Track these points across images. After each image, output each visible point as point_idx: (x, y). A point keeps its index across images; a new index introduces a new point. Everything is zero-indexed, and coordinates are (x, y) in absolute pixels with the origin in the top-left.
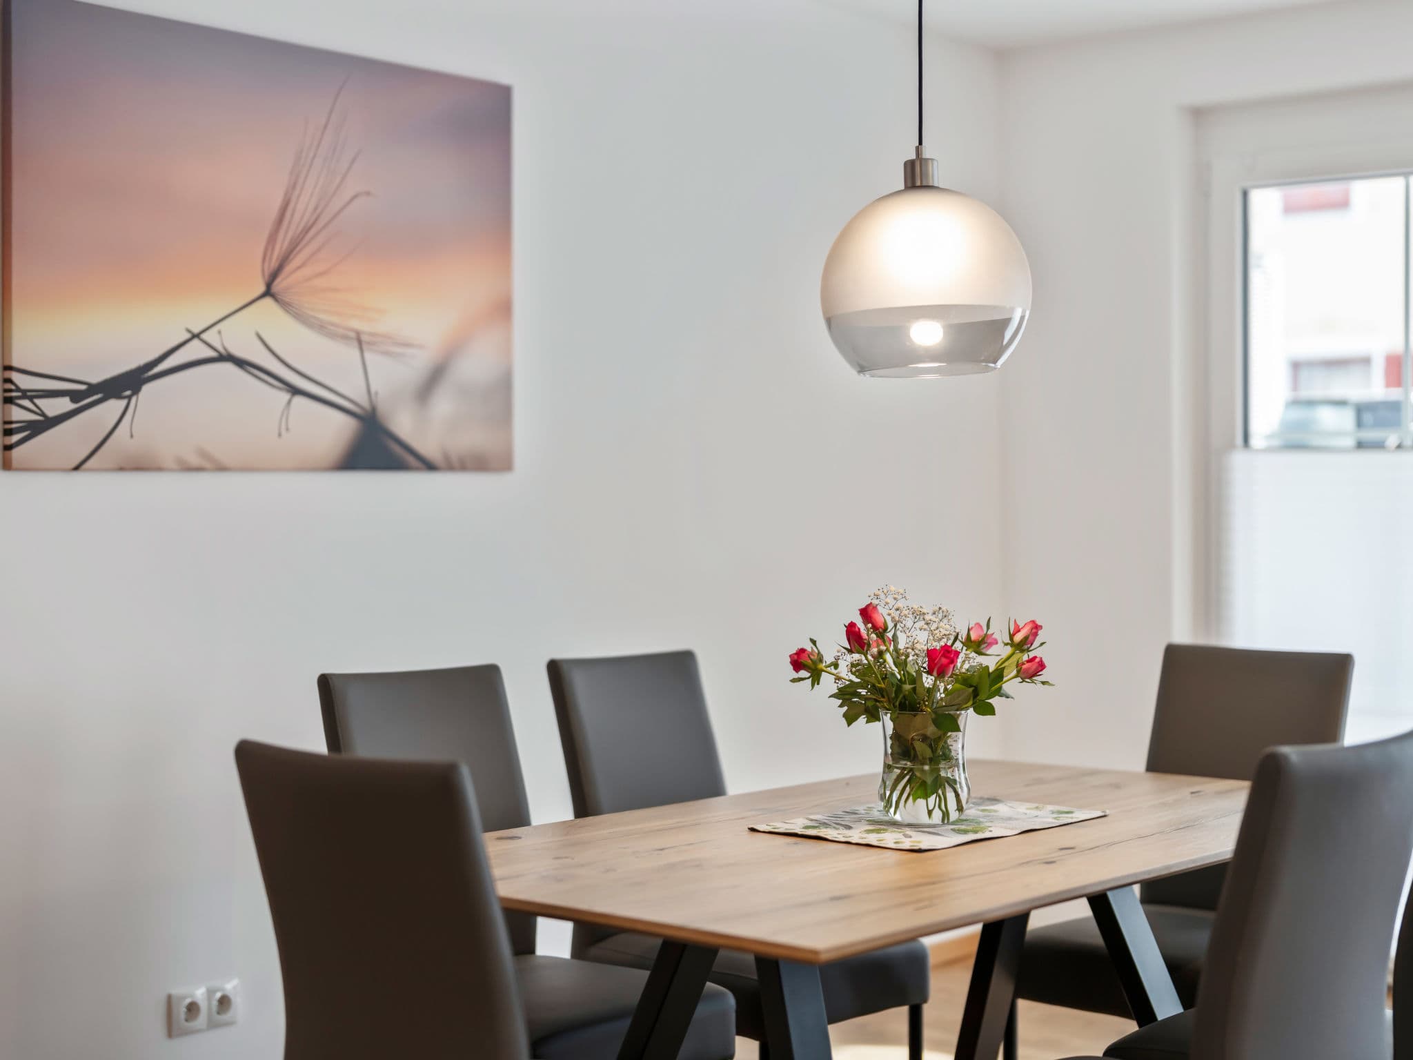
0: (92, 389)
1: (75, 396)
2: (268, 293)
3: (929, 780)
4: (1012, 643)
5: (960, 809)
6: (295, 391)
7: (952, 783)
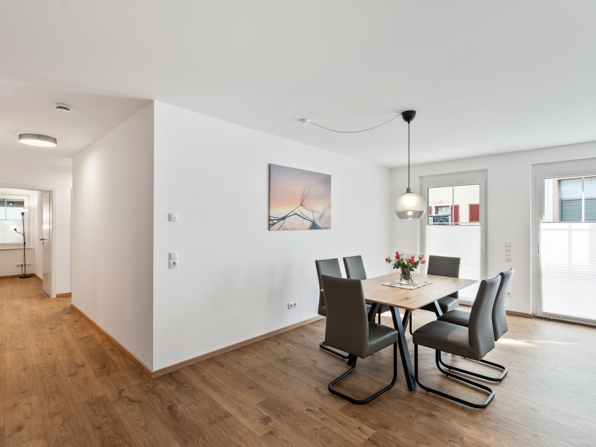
0: (280, 219)
1: (278, 220)
2: (301, 205)
3: (408, 278)
4: (419, 258)
5: (412, 282)
6: (305, 219)
7: (411, 278)
